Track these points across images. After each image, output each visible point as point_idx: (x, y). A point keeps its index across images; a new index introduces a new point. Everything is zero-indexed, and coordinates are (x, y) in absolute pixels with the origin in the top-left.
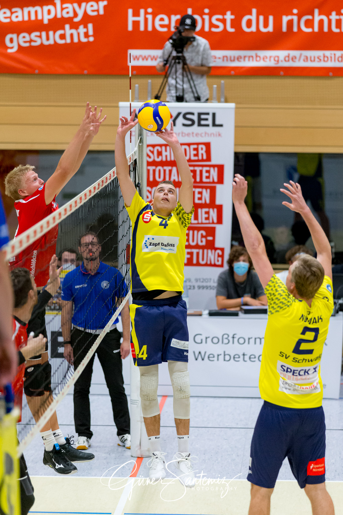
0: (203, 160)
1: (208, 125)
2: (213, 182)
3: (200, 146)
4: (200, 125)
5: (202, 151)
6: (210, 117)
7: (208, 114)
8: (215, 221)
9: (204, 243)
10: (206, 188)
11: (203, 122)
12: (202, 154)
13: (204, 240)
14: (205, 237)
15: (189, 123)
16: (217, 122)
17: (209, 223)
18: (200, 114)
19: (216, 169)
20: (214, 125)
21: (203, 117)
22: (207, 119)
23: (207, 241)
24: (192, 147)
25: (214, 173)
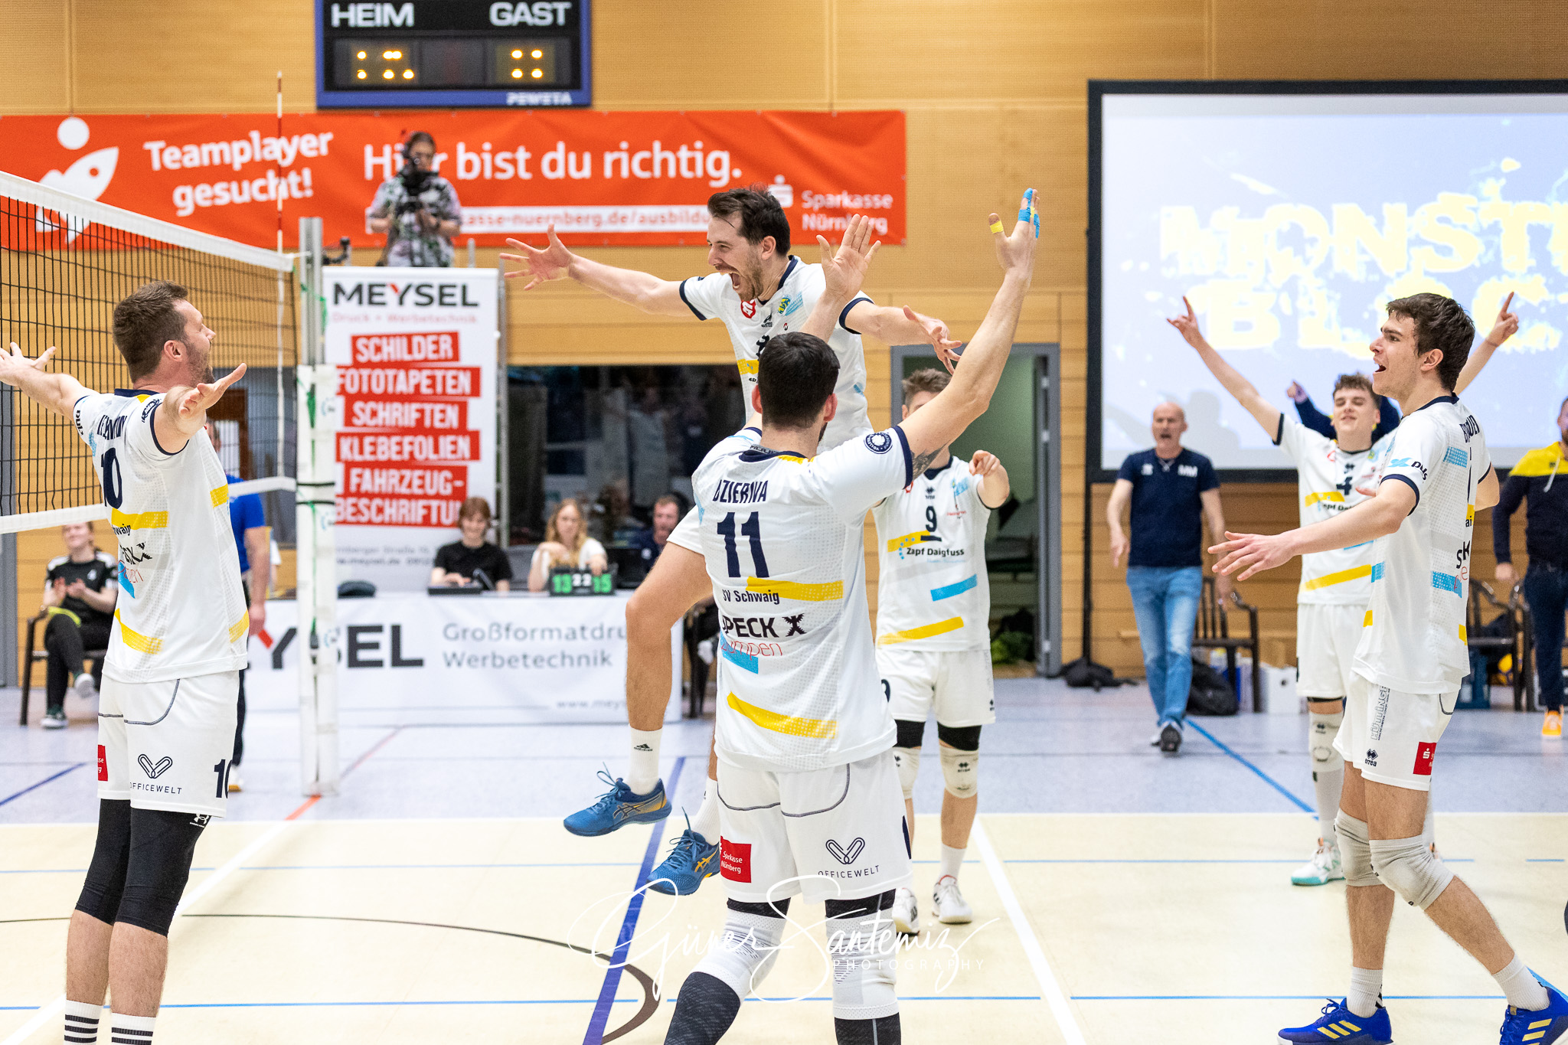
0: (446, 360)
1: (454, 305)
2: (463, 395)
3: (443, 338)
4: (442, 303)
5: (446, 345)
6: (458, 292)
7: (454, 286)
8: (467, 454)
9: (448, 491)
10: (453, 403)
11: (447, 300)
12: (446, 352)
13: (449, 487)
14: (451, 481)
15: (424, 300)
16: (470, 299)
17: (457, 460)
18: (442, 287)
19: (469, 374)
20: (465, 303)
21: (447, 291)
22: (452, 295)
23: (455, 489)
24: (431, 338)
25: (465, 381)
